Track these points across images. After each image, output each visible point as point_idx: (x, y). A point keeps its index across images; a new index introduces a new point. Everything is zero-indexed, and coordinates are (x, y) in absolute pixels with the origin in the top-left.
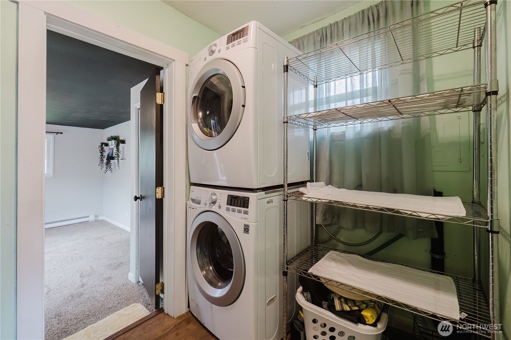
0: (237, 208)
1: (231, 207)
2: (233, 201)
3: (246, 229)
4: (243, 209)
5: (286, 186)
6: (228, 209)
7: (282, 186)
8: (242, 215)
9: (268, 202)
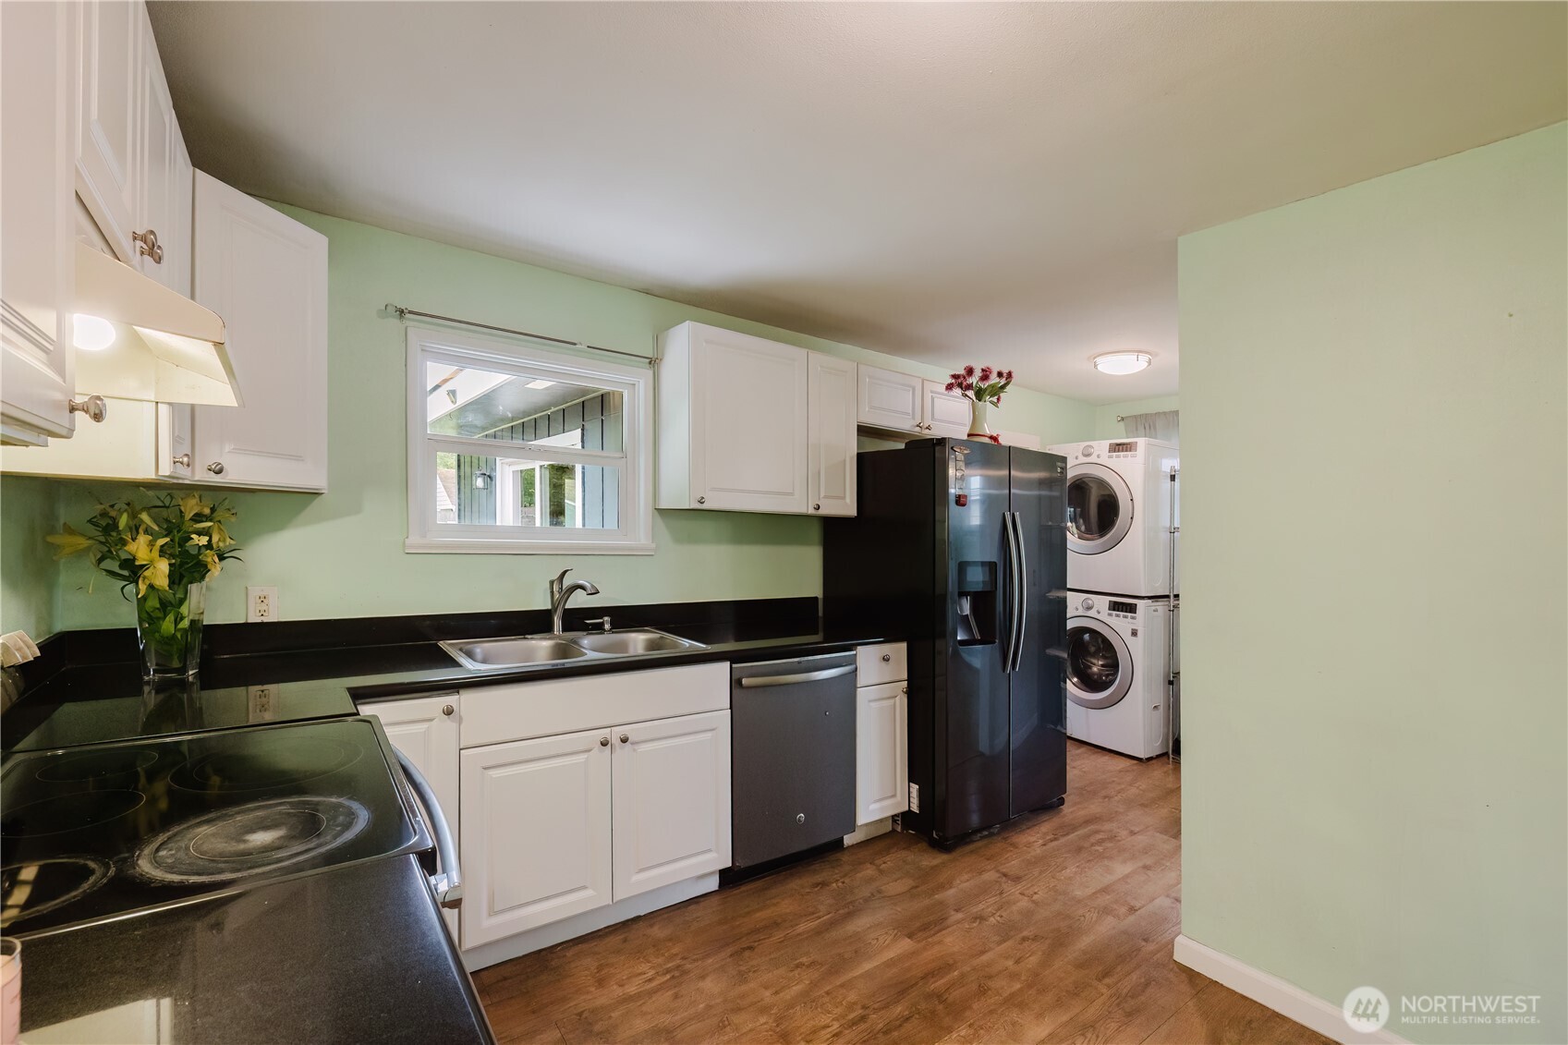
0: (1122, 614)
1: (1114, 613)
2: (1115, 607)
3: (1134, 633)
4: (1129, 615)
5: (1172, 597)
6: (1110, 615)
7: (1168, 597)
8: (1129, 620)
9: (1154, 611)
